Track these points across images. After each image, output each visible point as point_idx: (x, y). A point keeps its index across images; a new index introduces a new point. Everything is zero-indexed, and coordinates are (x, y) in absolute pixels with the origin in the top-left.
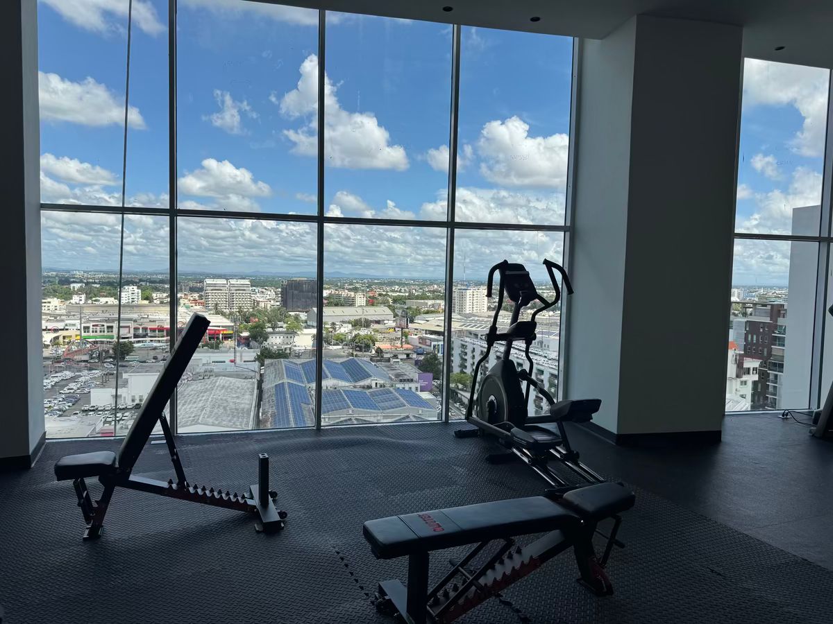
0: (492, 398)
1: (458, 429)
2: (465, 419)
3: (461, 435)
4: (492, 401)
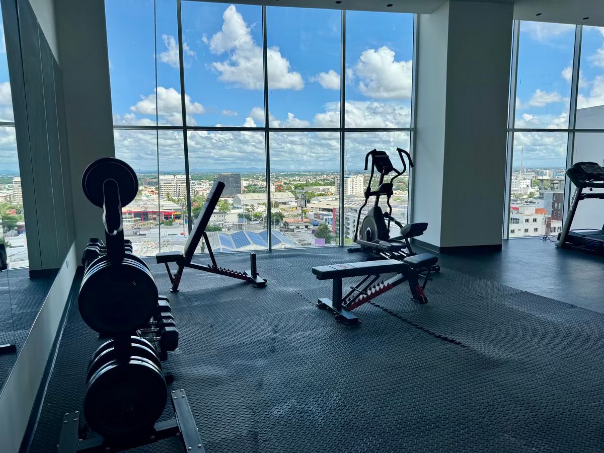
0: (369, 229)
1: (350, 248)
3: (351, 251)
4: (369, 231)
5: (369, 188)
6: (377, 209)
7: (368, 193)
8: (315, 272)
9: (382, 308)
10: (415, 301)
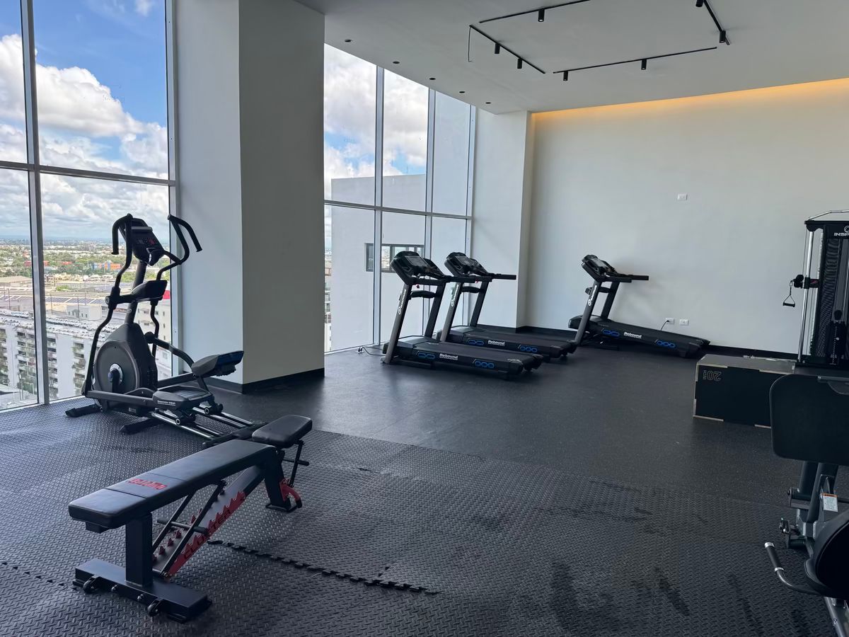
0: (115, 366)
1: (70, 408)
2: (83, 394)
3: (74, 414)
4: (116, 372)
5: (116, 290)
6: (132, 328)
7: (115, 299)
8: (76, 513)
9: (230, 545)
10: (276, 509)
